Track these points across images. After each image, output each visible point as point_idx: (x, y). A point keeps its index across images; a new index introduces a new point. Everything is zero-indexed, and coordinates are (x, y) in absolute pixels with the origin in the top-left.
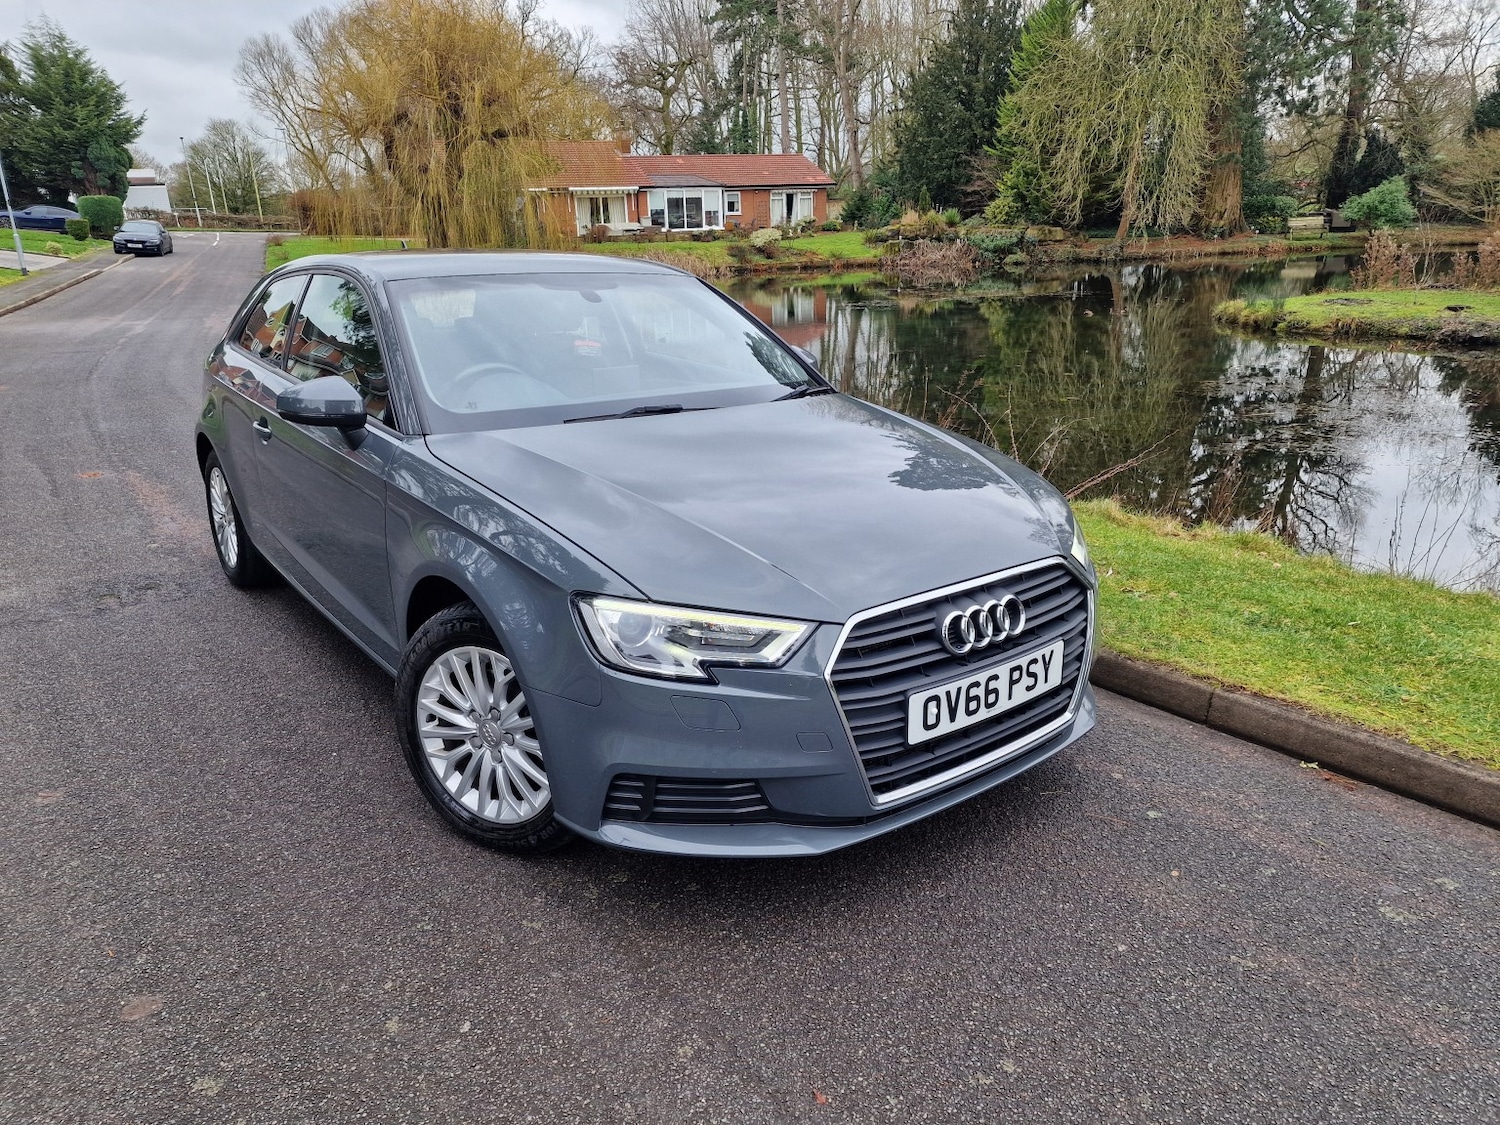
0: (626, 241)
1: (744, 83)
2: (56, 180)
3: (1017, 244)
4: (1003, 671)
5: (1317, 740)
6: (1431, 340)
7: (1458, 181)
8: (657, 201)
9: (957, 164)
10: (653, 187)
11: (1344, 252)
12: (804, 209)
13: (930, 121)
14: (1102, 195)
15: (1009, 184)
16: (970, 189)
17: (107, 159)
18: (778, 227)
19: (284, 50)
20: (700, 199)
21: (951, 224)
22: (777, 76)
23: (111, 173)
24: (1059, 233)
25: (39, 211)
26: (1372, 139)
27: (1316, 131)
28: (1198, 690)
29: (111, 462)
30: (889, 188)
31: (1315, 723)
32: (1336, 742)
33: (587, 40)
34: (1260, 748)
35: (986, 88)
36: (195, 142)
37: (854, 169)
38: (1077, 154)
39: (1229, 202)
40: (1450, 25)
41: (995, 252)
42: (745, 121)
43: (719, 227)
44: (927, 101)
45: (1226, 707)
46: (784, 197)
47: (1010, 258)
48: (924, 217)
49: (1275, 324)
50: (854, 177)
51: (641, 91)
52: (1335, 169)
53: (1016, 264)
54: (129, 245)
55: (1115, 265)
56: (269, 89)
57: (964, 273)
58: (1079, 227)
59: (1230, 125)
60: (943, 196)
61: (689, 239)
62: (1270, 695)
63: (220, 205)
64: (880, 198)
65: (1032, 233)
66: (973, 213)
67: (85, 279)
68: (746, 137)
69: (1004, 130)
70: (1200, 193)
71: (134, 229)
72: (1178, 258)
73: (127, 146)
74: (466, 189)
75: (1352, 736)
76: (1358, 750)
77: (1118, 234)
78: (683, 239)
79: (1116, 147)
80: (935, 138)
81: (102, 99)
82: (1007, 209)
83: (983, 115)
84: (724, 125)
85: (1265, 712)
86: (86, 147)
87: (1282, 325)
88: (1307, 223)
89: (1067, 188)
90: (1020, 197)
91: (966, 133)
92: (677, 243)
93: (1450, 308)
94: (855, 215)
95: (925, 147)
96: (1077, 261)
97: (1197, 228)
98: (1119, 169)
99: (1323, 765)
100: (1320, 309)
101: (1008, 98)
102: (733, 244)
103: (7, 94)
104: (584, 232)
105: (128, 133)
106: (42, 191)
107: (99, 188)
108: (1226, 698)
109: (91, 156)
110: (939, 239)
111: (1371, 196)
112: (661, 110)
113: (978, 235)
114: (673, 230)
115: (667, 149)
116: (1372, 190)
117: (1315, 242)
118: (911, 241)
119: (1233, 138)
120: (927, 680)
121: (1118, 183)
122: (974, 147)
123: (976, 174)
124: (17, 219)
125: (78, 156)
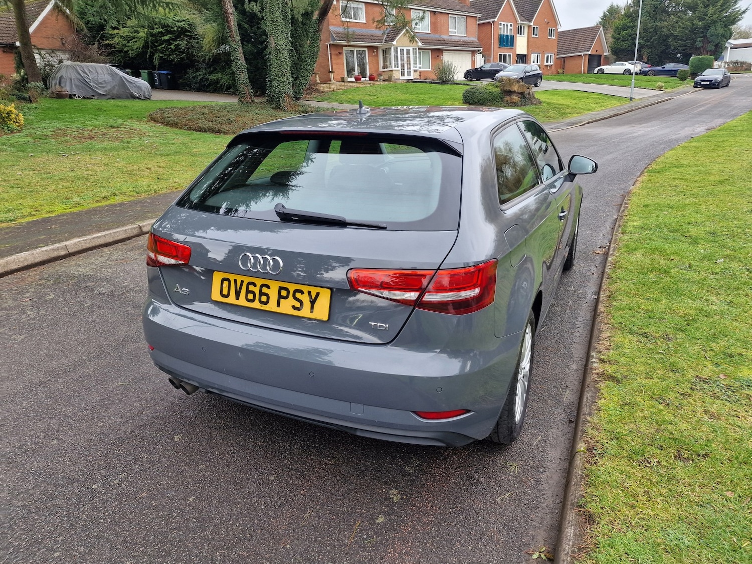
2: (687, 49)
17: (717, 36)
23: (717, 42)
25: (670, 66)
54: (702, 83)
71: (712, 73)
105: (735, 19)
107: (707, 51)
124: (657, 71)
125: (702, 35)
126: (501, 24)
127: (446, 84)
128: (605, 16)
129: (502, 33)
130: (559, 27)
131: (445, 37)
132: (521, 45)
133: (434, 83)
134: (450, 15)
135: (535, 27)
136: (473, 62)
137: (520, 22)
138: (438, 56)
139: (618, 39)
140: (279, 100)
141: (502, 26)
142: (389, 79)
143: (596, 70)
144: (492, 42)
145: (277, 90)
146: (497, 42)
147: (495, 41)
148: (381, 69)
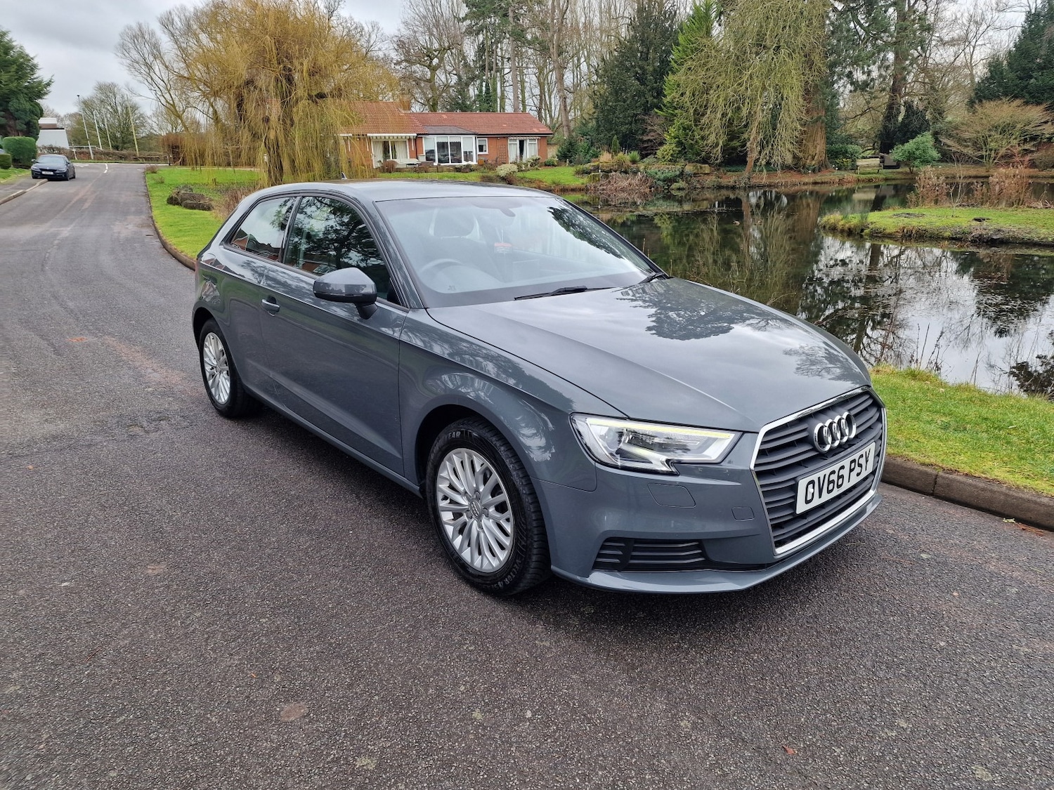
0: (409, 171)
1: (486, 63)
3: (679, 176)
4: (846, 463)
5: (1013, 504)
6: (966, 241)
7: (966, 135)
8: (430, 143)
9: (636, 121)
10: (427, 134)
11: (894, 182)
12: (531, 150)
13: (616, 93)
14: (736, 143)
15: (673, 135)
16: (645, 138)
17: (24, 111)
18: (515, 163)
19: (152, 34)
20: (460, 143)
21: (634, 162)
22: (509, 59)
23: (27, 120)
24: (707, 169)
26: (909, 106)
27: (873, 101)
28: (926, 473)
29: (89, 330)
30: (588, 137)
31: (1011, 492)
32: (1027, 504)
33: (375, 31)
34: (974, 511)
35: (654, 70)
36: (86, 98)
37: (564, 123)
38: (719, 115)
39: (818, 148)
40: (957, 33)
41: (665, 181)
42: (488, 89)
43: (474, 163)
44: (615, 78)
45: (948, 484)
46: (518, 142)
47: (675, 186)
48: (615, 157)
49: (862, 231)
50: (565, 129)
51: (414, 68)
52: (885, 127)
53: (679, 189)
54: (44, 173)
55: (745, 190)
56: (141, 61)
57: (644, 196)
58: (720, 165)
59: (819, 97)
60: (627, 142)
61: (453, 171)
62: (977, 475)
63: (105, 144)
64: (582, 144)
65: (689, 168)
66: (650, 154)
67: (15, 197)
68: (488, 101)
69: (669, 99)
70: (800, 142)
71: (46, 162)
72: (786, 186)
73: (39, 101)
74: (297, 134)
75: (1038, 500)
76: (1042, 509)
77: (746, 169)
78: (449, 171)
79: (744, 112)
80: (620, 103)
81: (21, 67)
82: (671, 152)
83: (653, 88)
84: (472, 91)
85: (976, 487)
87: (867, 231)
88: (869, 163)
89: (712, 138)
90: (680, 143)
91: (643, 100)
92: (445, 174)
93: (976, 220)
94: (566, 156)
95: (613, 110)
96: (720, 187)
97: (797, 166)
98: (746, 126)
99: (1018, 520)
100: (891, 220)
101: (671, 77)
102: (484, 174)
104: (379, 165)
105: (39, 92)
107: (17, 131)
108: (947, 478)
109: (12, 109)
110: (626, 172)
111: (910, 145)
112: (429, 81)
113: (653, 170)
114: (442, 164)
115: (433, 108)
116: (911, 141)
117: (874, 175)
118: (607, 173)
119: (820, 106)
120: (806, 470)
121: (746, 136)
122: (647, 109)
123: (649, 128)
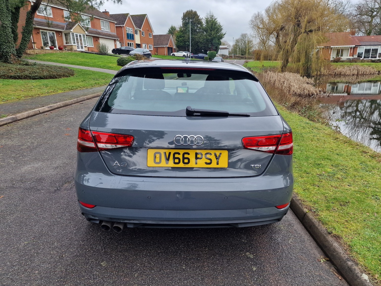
0: (346, 62)
2: (206, 48)
8: (361, 50)
10: (361, 46)
17: (216, 43)
19: (262, 15)
20: (377, 49)
23: (216, 46)
25: (200, 55)
33: (348, 4)
36: (237, 39)
51: (363, 17)
56: (256, 25)
61: (370, 62)
63: (239, 54)
73: (221, 40)
78: (368, 62)
81: (218, 29)
86: (213, 41)
92: (365, 63)
103: (200, 29)
104: (333, 59)
105: (221, 37)
106: (203, 50)
107: (213, 49)
109: (213, 43)
112: (369, 22)
114: (364, 59)
115: (369, 34)
124: (196, 56)
125: (210, 43)
126: (127, 28)
127: (104, 55)
128: (170, 30)
129: (128, 32)
130: (153, 33)
131: (99, 31)
132: (137, 39)
133: (97, 54)
134: (101, 20)
135: (143, 31)
136: (115, 45)
137: (136, 28)
138: (97, 40)
139: (179, 41)
140: (7, 57)
141: (127, 29)
142: (71, 50)
143: (171, 54)
144: (124, 36)
145: (5, 51)
146: (126, 36)
147: (125, 36)
148: (65, 44)
